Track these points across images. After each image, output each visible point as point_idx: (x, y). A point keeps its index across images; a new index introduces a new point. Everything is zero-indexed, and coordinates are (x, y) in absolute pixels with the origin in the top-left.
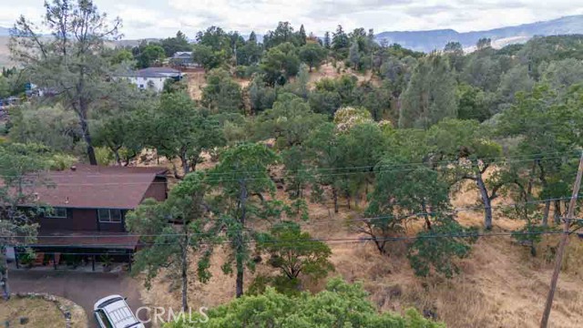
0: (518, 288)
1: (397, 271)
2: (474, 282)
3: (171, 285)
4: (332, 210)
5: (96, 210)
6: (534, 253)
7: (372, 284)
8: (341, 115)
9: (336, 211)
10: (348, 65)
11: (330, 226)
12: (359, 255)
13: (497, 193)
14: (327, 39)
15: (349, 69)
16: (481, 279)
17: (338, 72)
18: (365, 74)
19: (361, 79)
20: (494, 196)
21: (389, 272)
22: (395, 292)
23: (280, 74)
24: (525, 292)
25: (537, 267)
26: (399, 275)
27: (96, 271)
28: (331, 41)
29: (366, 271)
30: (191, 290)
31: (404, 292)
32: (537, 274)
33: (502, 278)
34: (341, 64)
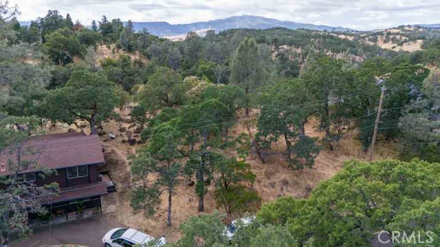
10: (119, 47)
14: (94, 27)
15: (121, 50)
17: (114, 52)
18: (135, 54)
19: (133, 58)
23: (64, 55)
28: (98, 28)
34: (113, 46)
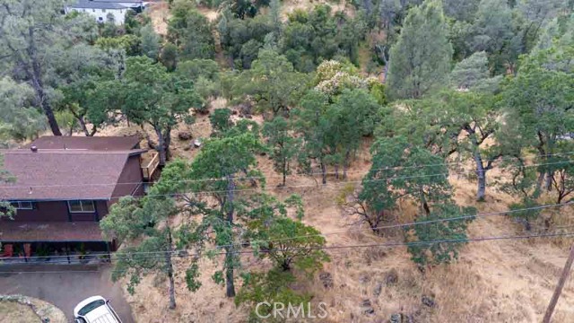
0: (514, 268)
1: (392, 252)
2: (470, 262)
3: (156, 278)
4: (319, 180)
5: (66, 201)
6: (528, 228)
7: (367, 269)
8: (324, 70)
9: (324, 182)
11: (319, 200)
12: (351, 235)
13: (492, 164)
16: (477, 259)
18: (338, 3)
19: (335, 8)
20: (489, 167)
21: (384, 254)
22: (392, 278)
23: (249, 4)
24: (520, 271)
25: (532, 242)
26: (395, 258)
27: (72, 263)
29: (360, 255)
30: (177, 283)
31: (400, 278)
32: (531, 250)
33: (497, 256)
